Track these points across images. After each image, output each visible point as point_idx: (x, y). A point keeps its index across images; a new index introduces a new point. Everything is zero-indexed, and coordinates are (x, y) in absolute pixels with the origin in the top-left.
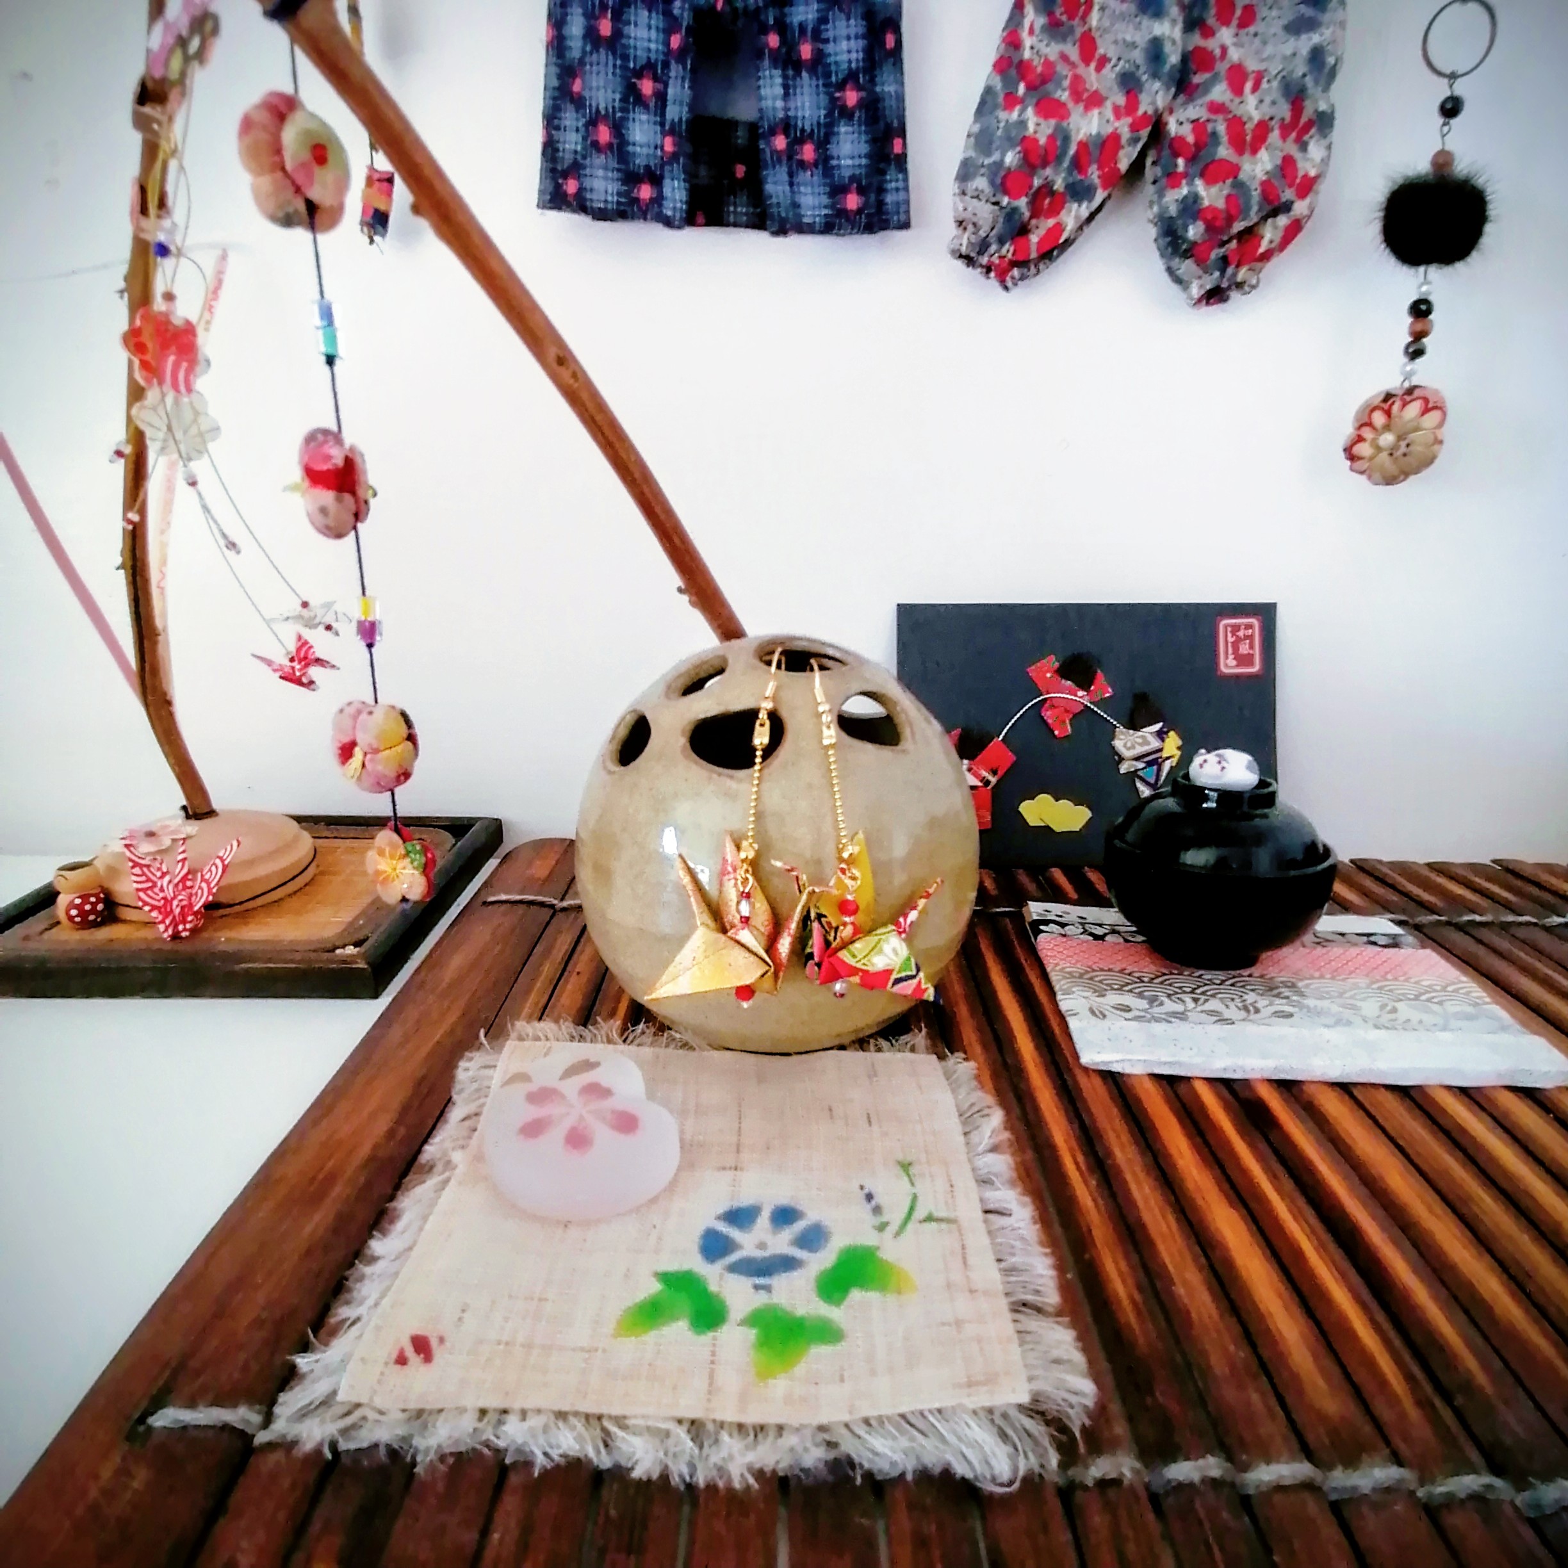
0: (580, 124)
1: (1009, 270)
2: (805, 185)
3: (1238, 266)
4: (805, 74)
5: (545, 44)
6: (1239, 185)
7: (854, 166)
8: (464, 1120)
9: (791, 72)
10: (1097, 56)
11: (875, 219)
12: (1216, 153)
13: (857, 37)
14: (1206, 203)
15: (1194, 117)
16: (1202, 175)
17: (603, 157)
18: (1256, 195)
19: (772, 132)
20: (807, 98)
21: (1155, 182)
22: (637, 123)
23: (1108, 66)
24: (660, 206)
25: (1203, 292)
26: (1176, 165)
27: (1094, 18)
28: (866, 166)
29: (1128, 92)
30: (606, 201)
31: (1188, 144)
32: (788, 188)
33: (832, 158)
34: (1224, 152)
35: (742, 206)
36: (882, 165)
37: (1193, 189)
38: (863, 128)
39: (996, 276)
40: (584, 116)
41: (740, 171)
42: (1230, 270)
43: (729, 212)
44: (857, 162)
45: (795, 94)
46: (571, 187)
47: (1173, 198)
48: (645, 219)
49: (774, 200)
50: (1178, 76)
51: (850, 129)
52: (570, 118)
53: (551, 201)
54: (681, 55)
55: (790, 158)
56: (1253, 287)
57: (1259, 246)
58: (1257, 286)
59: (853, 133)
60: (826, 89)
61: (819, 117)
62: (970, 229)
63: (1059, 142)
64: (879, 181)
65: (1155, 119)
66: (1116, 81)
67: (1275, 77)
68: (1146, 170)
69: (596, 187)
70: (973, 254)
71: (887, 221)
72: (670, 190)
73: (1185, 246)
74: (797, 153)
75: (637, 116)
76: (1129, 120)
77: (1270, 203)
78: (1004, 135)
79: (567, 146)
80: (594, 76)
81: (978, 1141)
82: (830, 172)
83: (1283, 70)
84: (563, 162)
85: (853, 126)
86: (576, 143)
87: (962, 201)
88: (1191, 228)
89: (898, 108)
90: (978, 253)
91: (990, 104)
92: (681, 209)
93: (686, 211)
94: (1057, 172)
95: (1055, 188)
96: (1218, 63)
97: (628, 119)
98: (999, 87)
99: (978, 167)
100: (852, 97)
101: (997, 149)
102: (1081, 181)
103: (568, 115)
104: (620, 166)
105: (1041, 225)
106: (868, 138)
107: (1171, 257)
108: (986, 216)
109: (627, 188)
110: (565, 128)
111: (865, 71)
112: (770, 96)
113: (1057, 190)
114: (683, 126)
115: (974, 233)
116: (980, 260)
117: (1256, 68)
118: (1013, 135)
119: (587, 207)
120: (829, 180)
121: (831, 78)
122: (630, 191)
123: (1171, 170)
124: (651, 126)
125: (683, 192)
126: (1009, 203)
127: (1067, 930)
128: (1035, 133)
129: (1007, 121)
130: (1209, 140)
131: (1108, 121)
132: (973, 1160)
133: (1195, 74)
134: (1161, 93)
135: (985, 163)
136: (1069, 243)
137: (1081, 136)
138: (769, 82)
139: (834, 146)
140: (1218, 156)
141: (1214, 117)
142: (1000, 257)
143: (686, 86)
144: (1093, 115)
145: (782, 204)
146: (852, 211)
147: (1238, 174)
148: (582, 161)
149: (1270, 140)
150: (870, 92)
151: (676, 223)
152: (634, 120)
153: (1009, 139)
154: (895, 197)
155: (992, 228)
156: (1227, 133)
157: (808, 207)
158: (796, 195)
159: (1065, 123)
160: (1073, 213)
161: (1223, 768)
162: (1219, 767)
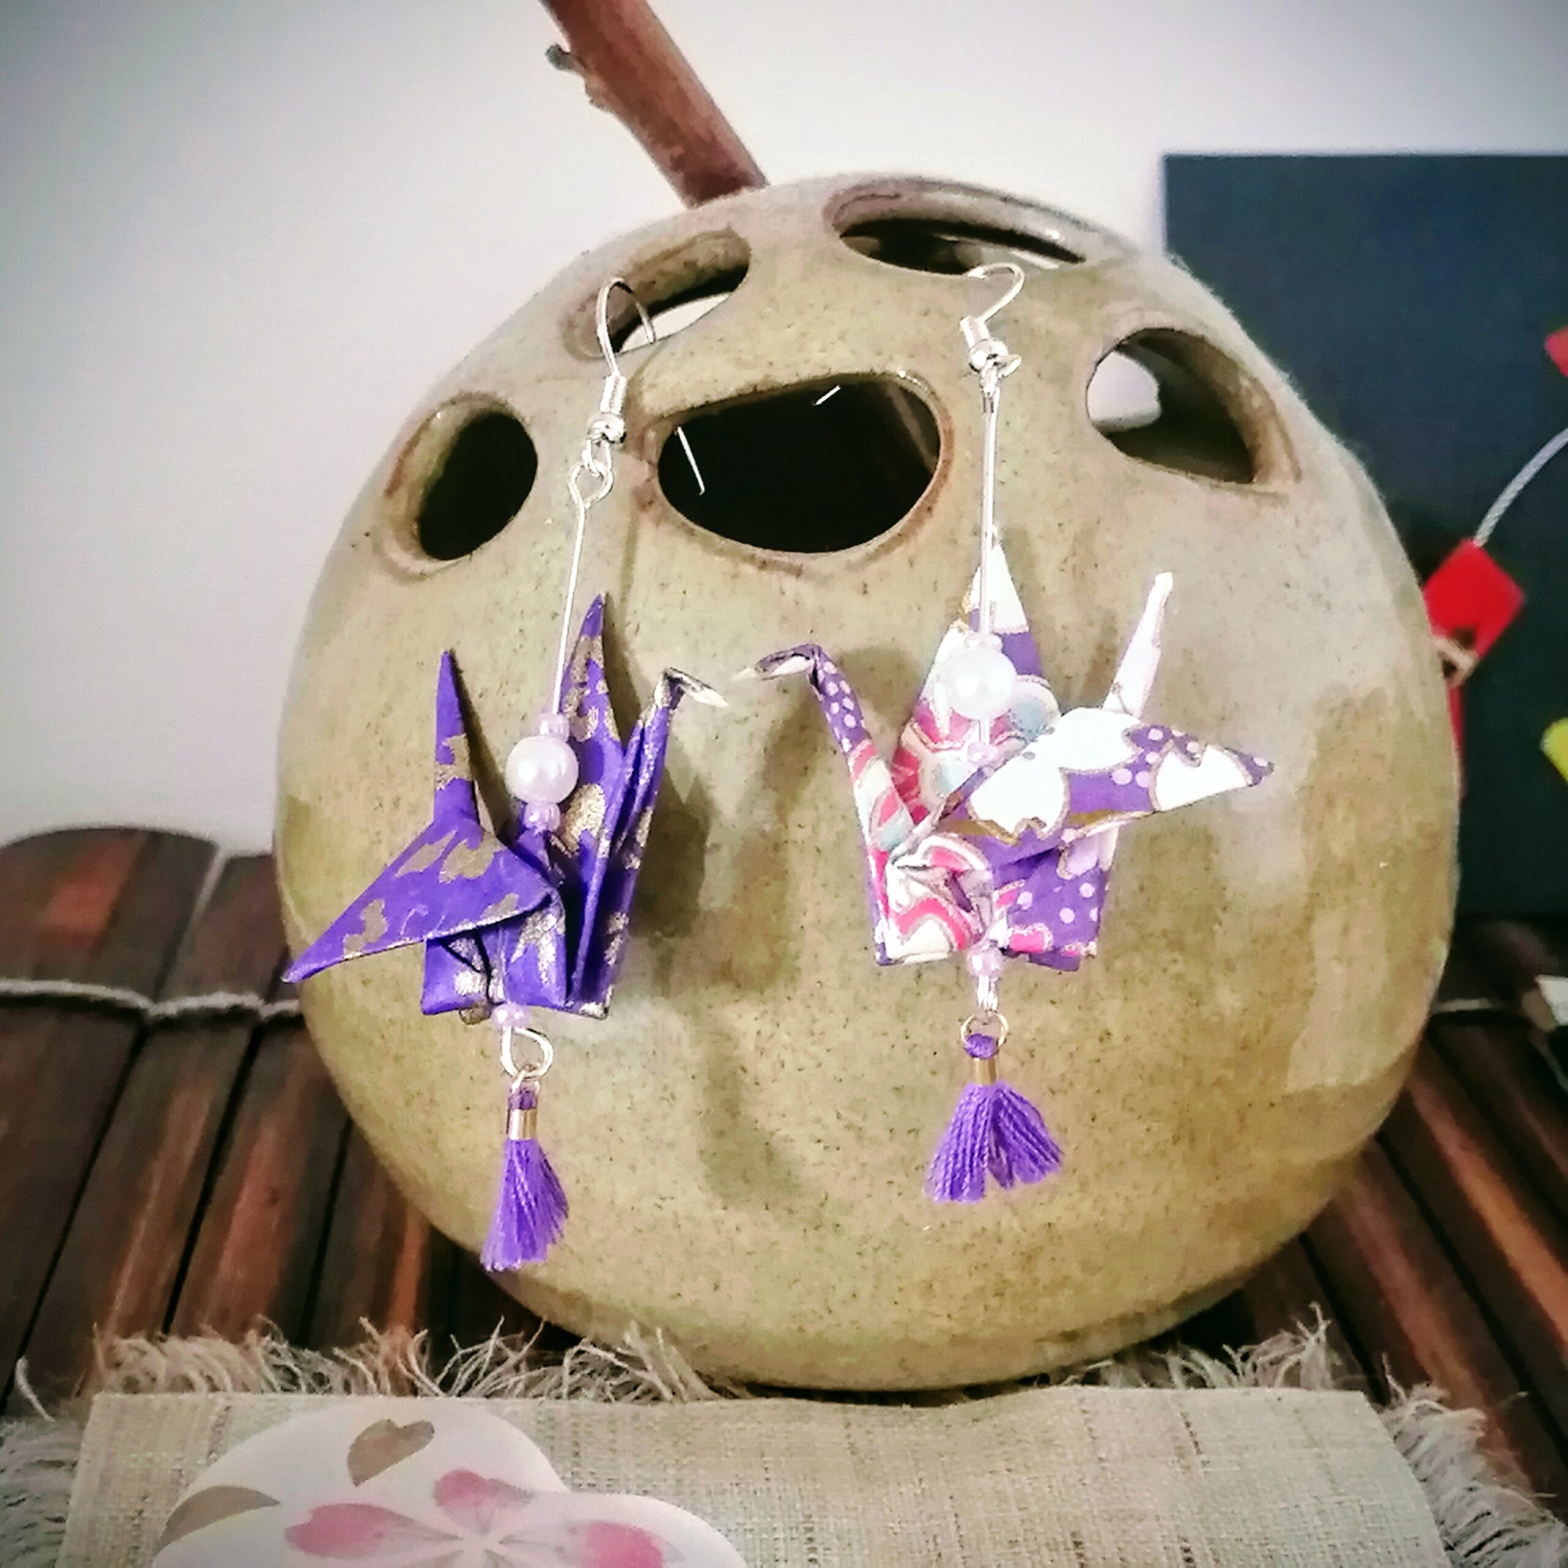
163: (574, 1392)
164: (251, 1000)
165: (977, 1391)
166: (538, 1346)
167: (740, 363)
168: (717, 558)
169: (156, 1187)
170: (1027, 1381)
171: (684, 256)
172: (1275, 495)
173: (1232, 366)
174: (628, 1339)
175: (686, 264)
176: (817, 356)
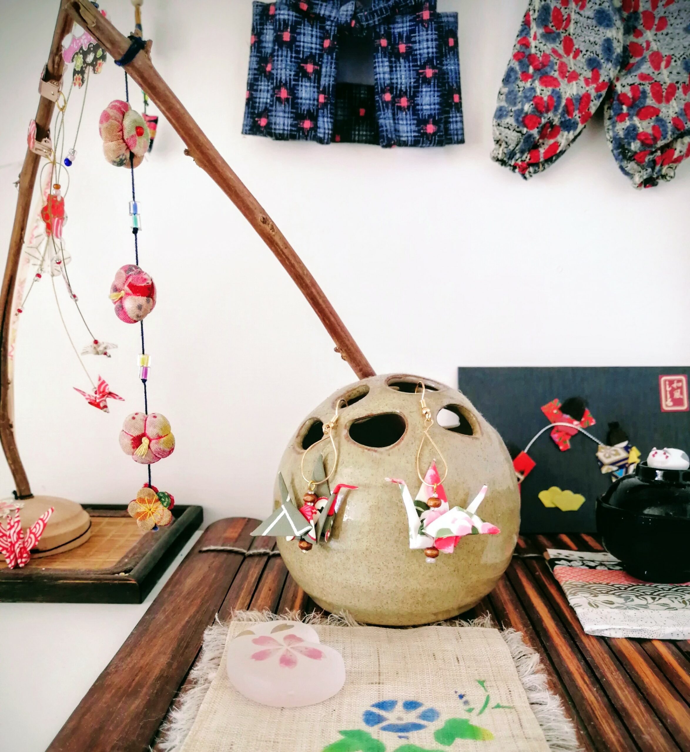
0: (269, 88)
1: (526, 168)
2: (402, 119)
3: (662, 165)
4: (402, 60)
5: (250, 45)
6: (660, 120)
7: (431, 109)
8: (211, 660)
9: (393, 59)
10: (574, 49)
11: (444, 138)
12: (645, 101)
13: (432, 40)
14: (641, 130)
15: (632, 83)
16: (637, 115)
17: (283, 105)
18: (670, 126)
19: (383, 91)
20: (403, 73)
21: (610, 119)
22: (304, 87)
23: (581, 55)
24: (316, 131)
25: (642, 180)
26: (622, 109)
27: (571, 28)
28: (438, 109)
29: (592, 70)
30: (284, 130)
31: (628, 98)
32: (392, 121)
33: (418, 105)
34: (650, 101)
35: (363, 131)
36: (448, 109)
37: (633, 122)
38: (436, 89)
39: (519, 171)
40: (272, 83)
41: (362, 112)
42: (657, 168)
43: (355, 135)
44: (432, 107)
45: (396, 71)
46: (263, 122)
47: (621, 127)
48: (307, 139)
49: (384, 128)
50: (621, 60)
51: (429, 89)
52: (263, 85)
53: (250, 130)
54: (330, 51)
55: (393, 105)
56: (671, 177)
57: (673, 154)
58: (674, 177)
59: (430, 91)
60: (414, 68)
61: (410, 83)
62: (504, 145)
63: (555, 99)
64: (445, 117)
65: (609, 84)
66: (585, 64)
67: (679, 59)
68: (605, 113)
69: (278, 122)
70: (505, 159)
71: (451, 139)
72: (322, 123)
73: (629, 154)
74: (397, 103)
75: (304, 84)
76: (595, 86)
77: (678, 130)
78: (523, 95)
79: (261, 100)
80: (279, 62)
81: (525, 670)
82: (417, 112)
83: (684, 54)
84: (259, 109)
85: (430, 87)
86: (267, 98)
87: (498, 129)
88: (632, 144)
89: (456, 77)
90: (509, 159)
91: (513, 77)
92: (328, 134)
93: (331, 134)
94: (555, 115)
95: (554, 123)
96: (645, 51)
97: (298, 85)
98: (518, 68)
99: (508, 112)
100: (429, 72)
101: (519, 102)
102: (569, 120)
103: (263, 83)
104: (292, 110)
105: (546, 143)
106: (439, 94)
107: (621, 161)
108: (513, 138)
109: (296, 122)
110: (261, 91)
111: (437, 58)
112: (381, 72)
113: (555, 125)
114: (331, 89)
115: (506, 148)
116: (510, 162)
117: (667, 54)
118: (528, 95)
119: (272, 133)
120: (416, 117)
121: (417, 62)
122: (298, 124)
123: (619, 112)
124: (312, 89)
125: (330, 124)
126: (527, 132)
127: (572, 563)
128: (541, 94)
129: (524, 87)
130: (641, 95)
131: (582, 87)
132: (522, 679)
133: (631, 58)
134: (612, 69)
135: (513, 110)
136: (562, 152)
137: (568, 95)
138: (381, 64)
139: (419, 99)
140: (647, 104)
141: (643, 82)
142: (522, 161)
143: (333, 67)
144: (573, 85)
145: (389, 130)
146: (430, 134)
147: (659, 114)
148: (270, 108)
149: (677, 95)
150: (440, 69)
151: (326, 141)
152: (302, 86)
153: (526, 97)
154: (455, 126)
155: (517, 145)
156: (651, 91)
157: (404, 132)
158: (397, 125)
159: (558, 89)
160: (565, 137)
161: (667, 457)
162: (664, 456)
163: (330, 624)
164: (268, 551)
165: (414, 626)
166: (322, 615)
167: (367, 410)
168: (360, 449)
169: (245, 587)
170: (425, 625)
171: (357, 389)
172: (477, 438)
173: (469, 411)
174: (341, 613)
175: (358, 391)
176: (381, 409)
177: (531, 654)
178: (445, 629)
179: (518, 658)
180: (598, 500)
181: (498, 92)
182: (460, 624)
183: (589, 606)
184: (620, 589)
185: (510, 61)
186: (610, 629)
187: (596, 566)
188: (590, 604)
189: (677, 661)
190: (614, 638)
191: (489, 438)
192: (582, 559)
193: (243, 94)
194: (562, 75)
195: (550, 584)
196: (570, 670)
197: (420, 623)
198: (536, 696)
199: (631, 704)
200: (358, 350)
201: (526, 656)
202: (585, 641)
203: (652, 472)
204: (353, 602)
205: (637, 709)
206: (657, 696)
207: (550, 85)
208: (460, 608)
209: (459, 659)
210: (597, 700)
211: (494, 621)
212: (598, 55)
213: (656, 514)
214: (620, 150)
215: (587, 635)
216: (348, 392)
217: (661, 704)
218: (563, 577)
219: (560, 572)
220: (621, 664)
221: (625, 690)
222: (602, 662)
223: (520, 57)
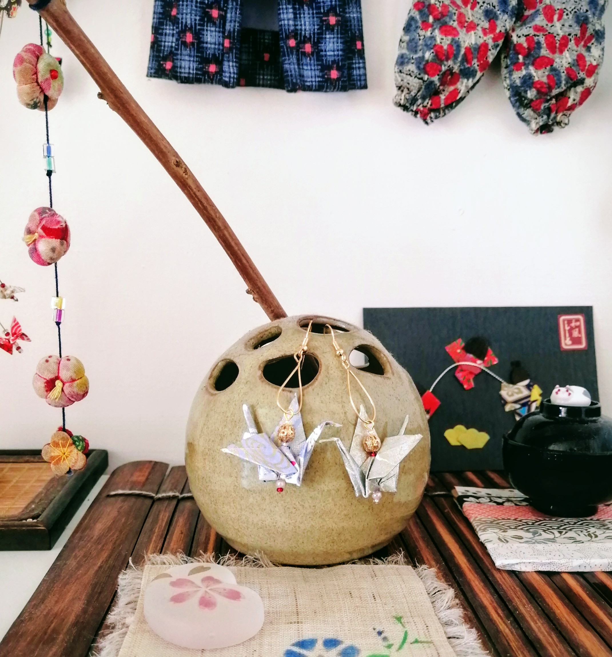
0: (175, 32)
1: (428, 114)
2: (307, 65)
3: (556, 113)
4: (305, 8)
6: (553, 70)
7: (334, 55)
8: (128, 604)
9: (297, 6)
11: (347, 84)
12: (540, 52)
14: (536, 79)
15: (526, 33)
16: (533, 64)
17: (188, 49)
18: (563, 76)
19: (288, 37)
20: (307, 19)
21: (507, 67)
22: (209, 32)
23: (478, 6)
24: (221, 75)
25: (538, 126)
26: (518, 59)
28: (341, 56)
29: (489, 21)
30: (189, 73)
31: (524, 48)
32: (296, 67)
33: (322, 51)
34: (544, 52)
35: (268, 76)
36: (350, 55)
37: (529, 71)
38: (339, 36)
39: (421, 117)
40: (178, 28)
41: (267, 57)
42: (553, 115)
43: (259, 79)
44: (336, 53)
45: (300, 17)
46: (168, 65)
47: (518, 76)
48: (212, 83)
49: (289, 74)
50: (516, 12)
51: (332, 36)
52: (169, 29)
53: (155, 73)
55: (298, 51)
56: (566, 124)
57: (567, 102)
58: (568, 124)
59: (334, 38)
60: (318, 15)
61: (314, 30)
62: (406, 91)
63: (455, 48)
64: (349, 64)
65: (505, 35)
66: (482, 14)
67: (570, 12)
68: (502, 62)
69: (183, 66)
70: (408, 105)
71: (354, 84)
72: (227, 67)
73: (526, 101)
74: (302, 48)
75: (209, 28)
76: (492, 36)
77: (572, 79)
78: (424, 43)
79: (166, 44)
80: (185, 7)
81: (440, 605)
82: (320, 58)
83: (575, 8)
84: (164, 52)
85: (334, 34)
86: (172, 42)
87: (400, 76)
88: (529, 92)
89: (359, 25)
90: (411, 104)
91: (414, 26)
92: (234, 78)
93: (237, 79)
94: (455, 63)
95: (454, 71)
96: (538, 4)
97: (203, 30)
98: (418, 17)
99: (410, 59)
100: (333, 20)
101: (420, 50)
102: (468, 68)
103: (168, 27)
104: (198, 54)
105: (446, 89)
106: (342, 40)
107: (518, 108)
108: (415, 85)
109: (201, 66)
110: (166, 34)
111: (340, 6)
112: (286, 19)
113: (455, 72)
114: (236, 34)
115: (408, 94)
116: (412, 108)
117: (559, 7)
118: (429, 43)
119: (177, 76)
120: (320, 63)
121: (320, 9)
122: (203, 68)
123: (515, 61)
124: (217, 33)
125: (235, 68)
126: (428, 79)
127: (480, 500)
128: (441, 43)
129: (424, 36)
130: (536, 46)
131: (480, 37)
132: (438, 614)
133: (526, 10)
134: (508, 20)
135: (414, 57)
136: (462, 99)
137: (466, 45)
138: (285, 11)
139: (323, 45)
140: (541, 54)
141: (538, 34)
142: (423, 106)
143: (238, 13)
144: (471, 34)
145: (294, 76)
146: (334, 79)
147: (553, 63)
148: (175, 52)
149: (569, 46)
150: (343, 17)
151: (231, 85)
152: (207, 30)
153: (426, 45)
154: (358, 72)
155: (419, 91)
156: (545, 42)
157: (308, 77)
158: (302, 71)
159: (457, 38)
160: (464, 84)
161: (570, 394)
162: (567, 393)
163: (245, 566)
164: (177, 494)
165: (329, 566)
166: (237, 556)
167: (279, 351)
168: (275, 389)
169: (157, 531)
170: (340, 564)
171: (269, 331)
172: (388, 378)
173: (380, 352)
174: (256, 554)
175: (270, 333)
177: (445, 589)
178: (360, 568)
179: (433, 594)
180: (504, 437)
181: (399, 40)
182: (374, 562)
183: (499, 541)
184: (528, 524)
185: (410, 10)
186: (520, 563)
187: (504, 502)
188: (499, 539)
189: (585, 592)
190: (524, 572)
191: (400, 378)
192: (489, 496)
193: (148, 37)
194: (461, 25)
195: (459, 521)
196: (483, 604)
197: (335, 562)
198: (452, 630)
199: (544, 636)
200: (269, 292)
201: (441, 592)
202: (497, 575)
203: (556, 409)
204: (269, 543)
205: (550, 639)
206: (569, 625)
207: (450, 35)
208: (373, 547)
209: (376, 597)
210: (512, 633)
211: (407, 558)
212: (494, 7)
213: (561, 450)
214: (517, 97)
215: (499, 570)
216: (260, 333)
217: (573, 634)
218: (472, 514)
219: (469, 508)
220: (532, 596)
221: (538, 622)
222: (514, 596)
223: (420, 6)
